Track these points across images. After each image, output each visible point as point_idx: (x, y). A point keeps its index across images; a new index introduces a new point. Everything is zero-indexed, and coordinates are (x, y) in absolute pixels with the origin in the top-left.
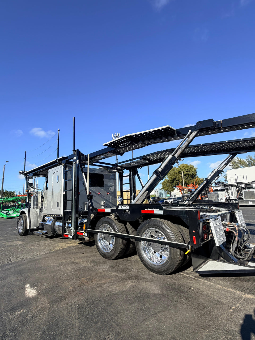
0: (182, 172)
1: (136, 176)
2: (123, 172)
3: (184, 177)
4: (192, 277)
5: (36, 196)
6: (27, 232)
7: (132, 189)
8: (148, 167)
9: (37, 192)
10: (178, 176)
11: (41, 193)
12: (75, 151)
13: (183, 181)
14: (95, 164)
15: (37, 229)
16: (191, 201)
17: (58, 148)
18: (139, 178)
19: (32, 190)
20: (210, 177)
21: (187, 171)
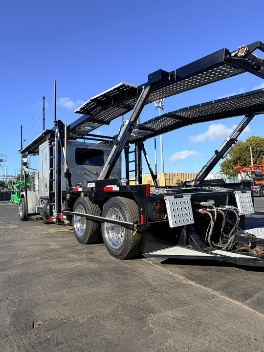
0: (251, 147)
1: (142, 151)
2: (129, 147)
3: (253, 156)
4: (151, 263)
5: (33, 178)
6: (27, 217)
7: (137, 167)
8: (155, 139)
9: (34, 172)
10: (243, 154)
11: (37, 174)
12: (56, 122)
13: (252, 160)
14: (86, 137)
15: (35, 214)
16: (199, 181)
17: (44, 119)
18: (145, 154)
19: (27, 170)
20: (221, 149)
21: (258, 147)
